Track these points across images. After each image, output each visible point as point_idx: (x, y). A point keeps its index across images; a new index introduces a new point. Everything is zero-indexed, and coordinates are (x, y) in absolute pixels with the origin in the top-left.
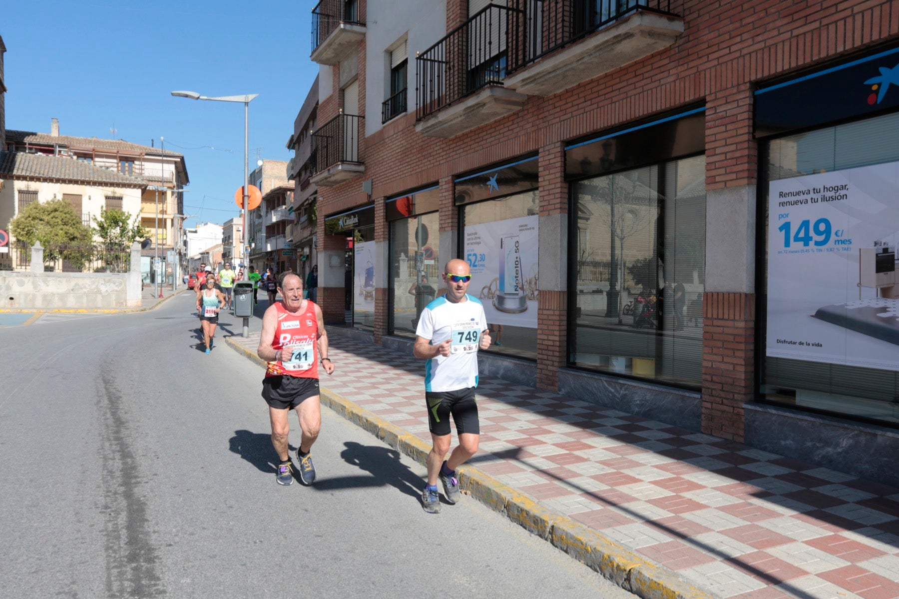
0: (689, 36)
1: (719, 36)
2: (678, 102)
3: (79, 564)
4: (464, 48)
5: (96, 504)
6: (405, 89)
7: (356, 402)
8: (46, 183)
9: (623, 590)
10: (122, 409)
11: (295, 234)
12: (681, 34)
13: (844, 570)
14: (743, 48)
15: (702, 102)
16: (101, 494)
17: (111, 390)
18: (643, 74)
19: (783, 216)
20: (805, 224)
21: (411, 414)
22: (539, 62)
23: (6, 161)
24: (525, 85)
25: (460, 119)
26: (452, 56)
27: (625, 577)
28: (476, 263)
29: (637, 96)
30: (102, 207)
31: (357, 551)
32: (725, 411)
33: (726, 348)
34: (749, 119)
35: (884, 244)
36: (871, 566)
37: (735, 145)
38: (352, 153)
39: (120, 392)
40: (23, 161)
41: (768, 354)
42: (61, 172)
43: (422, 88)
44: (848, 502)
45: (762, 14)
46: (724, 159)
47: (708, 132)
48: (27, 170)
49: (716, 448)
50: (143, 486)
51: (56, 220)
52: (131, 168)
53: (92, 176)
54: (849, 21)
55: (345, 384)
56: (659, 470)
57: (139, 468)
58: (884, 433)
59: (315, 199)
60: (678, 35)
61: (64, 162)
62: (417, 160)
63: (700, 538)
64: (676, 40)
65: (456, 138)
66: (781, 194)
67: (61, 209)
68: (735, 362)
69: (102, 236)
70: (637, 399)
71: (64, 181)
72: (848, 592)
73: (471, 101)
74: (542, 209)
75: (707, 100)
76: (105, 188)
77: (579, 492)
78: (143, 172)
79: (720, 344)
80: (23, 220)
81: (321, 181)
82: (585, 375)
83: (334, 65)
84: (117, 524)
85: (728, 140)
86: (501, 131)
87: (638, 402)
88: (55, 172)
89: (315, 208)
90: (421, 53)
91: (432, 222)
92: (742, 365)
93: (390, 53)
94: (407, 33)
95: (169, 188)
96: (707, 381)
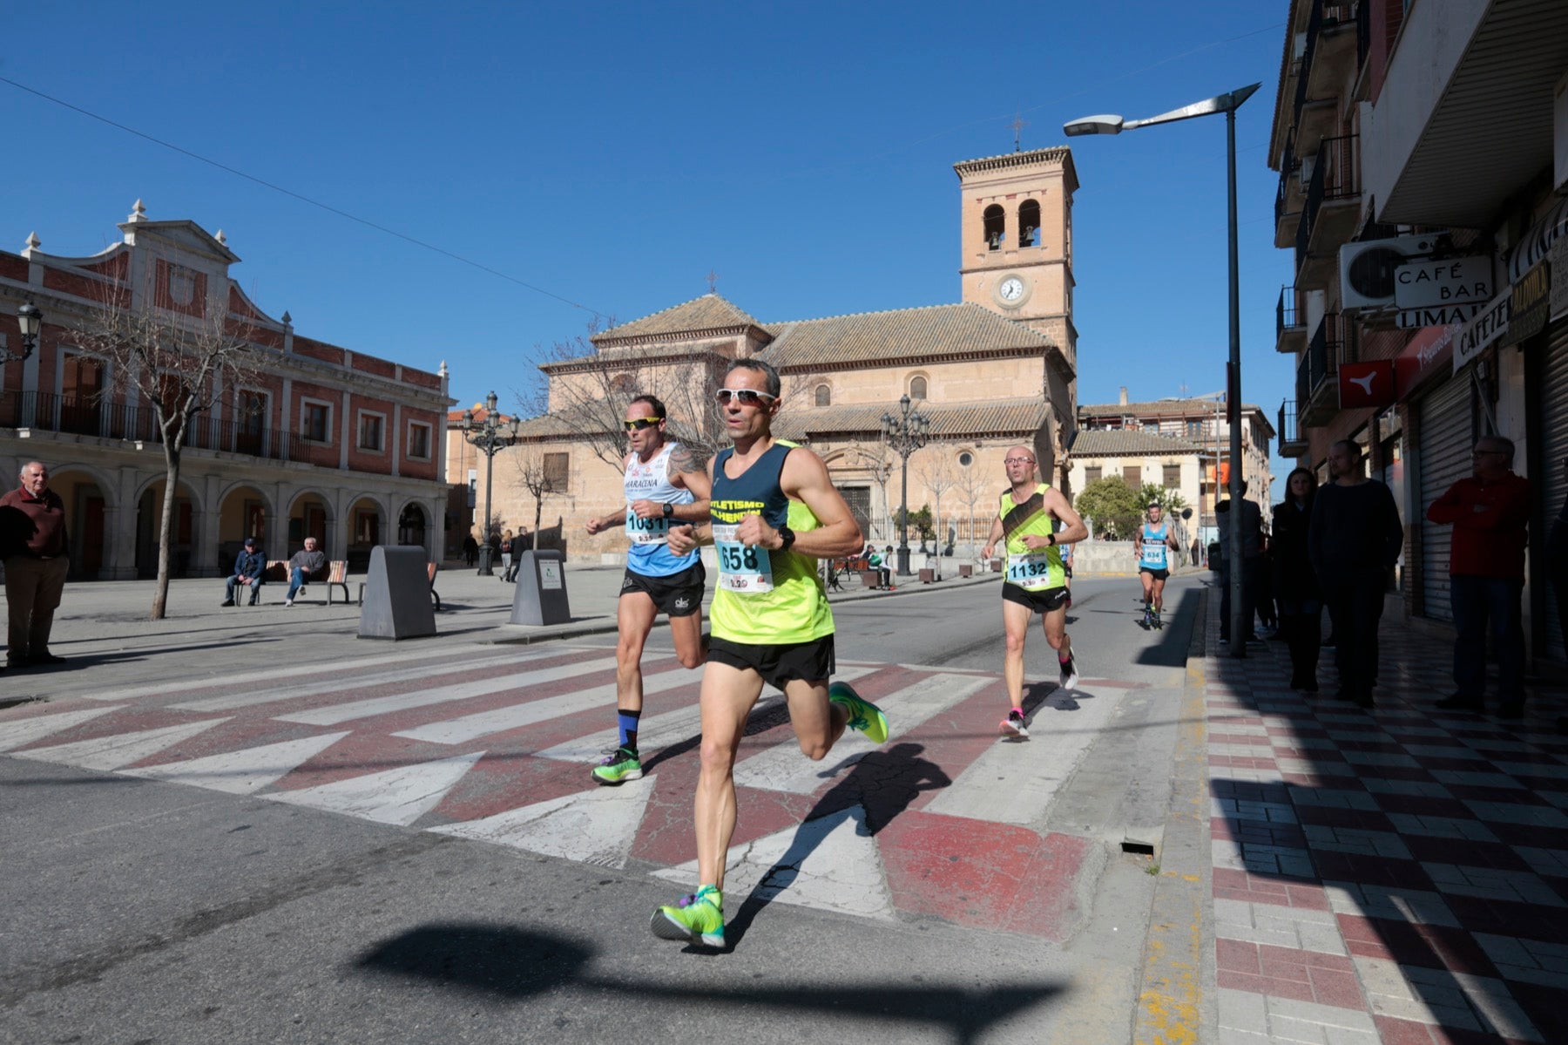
8: (1108, 459)
40: (1090, 439)
48: (1093, 448)
51: (1113, 494)
52: (1198, 427)
53: (1150, 446)
67: (1123, 482)
71: (1124, 454)
76: (1162, 457)
78: (1212, 431)
88: (1120, 446)
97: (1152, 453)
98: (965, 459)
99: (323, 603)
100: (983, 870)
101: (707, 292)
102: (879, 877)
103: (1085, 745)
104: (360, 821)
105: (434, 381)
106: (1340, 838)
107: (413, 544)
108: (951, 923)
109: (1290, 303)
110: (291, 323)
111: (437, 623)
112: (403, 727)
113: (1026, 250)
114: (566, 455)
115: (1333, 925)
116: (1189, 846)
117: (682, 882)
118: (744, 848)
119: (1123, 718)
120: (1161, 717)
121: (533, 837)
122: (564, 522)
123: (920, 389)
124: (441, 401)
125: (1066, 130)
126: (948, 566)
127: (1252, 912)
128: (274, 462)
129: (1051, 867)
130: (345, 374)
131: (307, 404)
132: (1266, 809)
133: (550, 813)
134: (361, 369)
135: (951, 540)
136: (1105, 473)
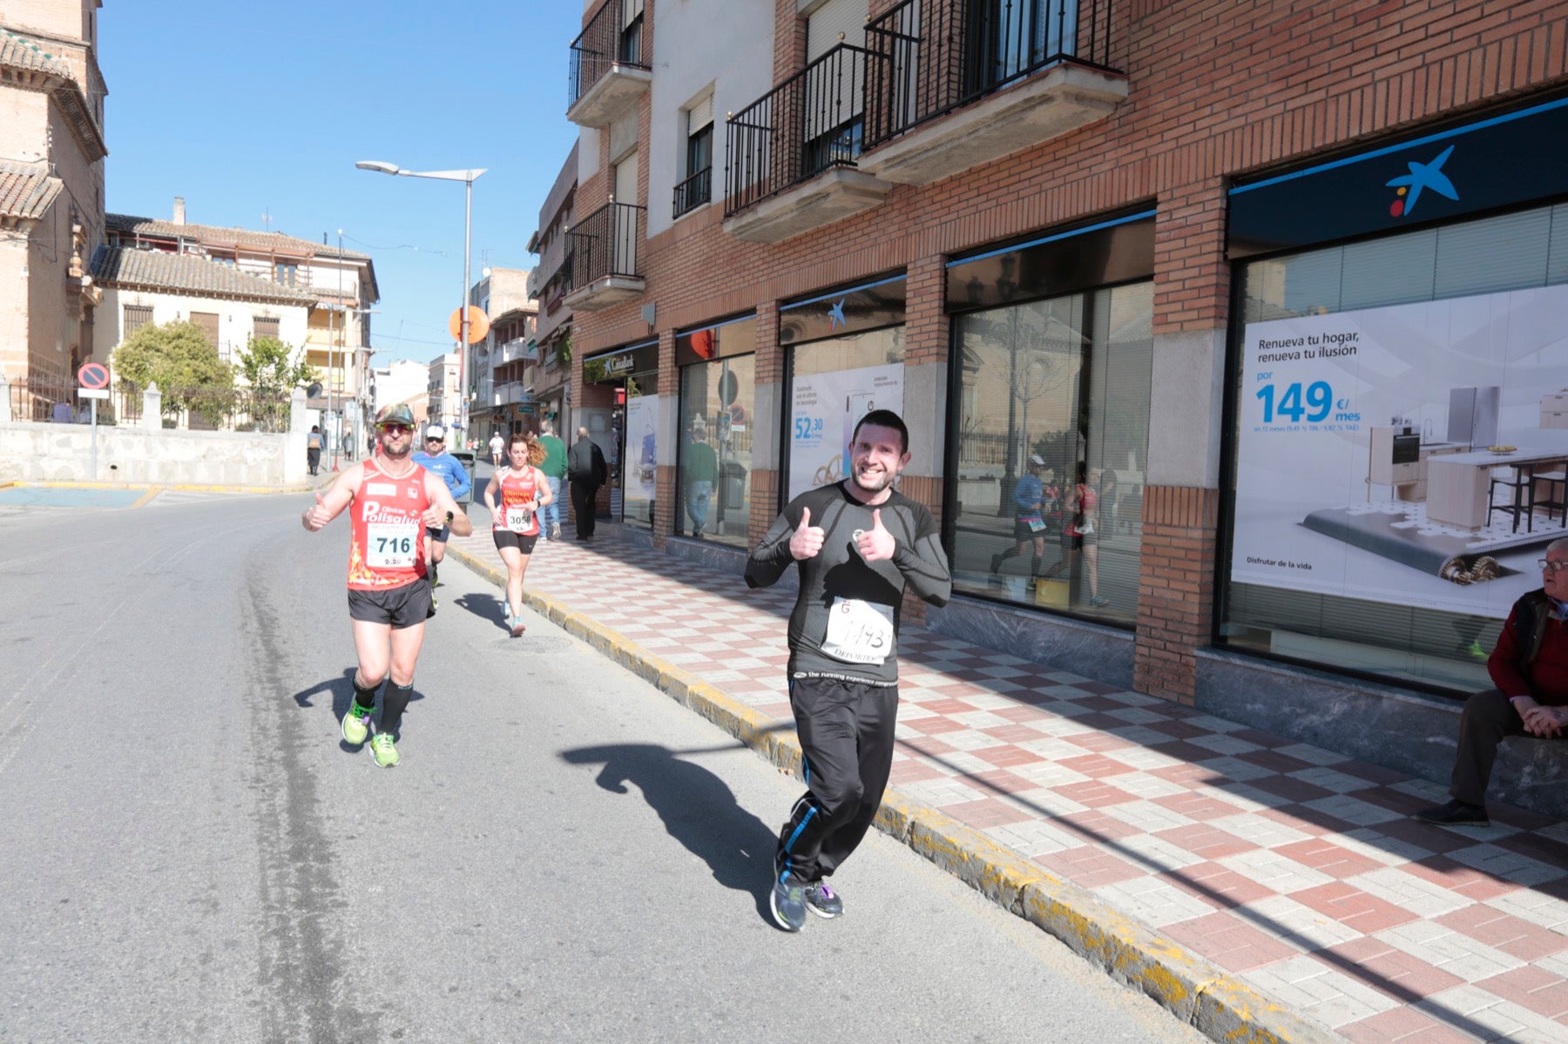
0: (1135, 102)
1: (1180, 105)
2: (1116, 201)
3: (220, 860)
4: (800, 108)
5: (242, 775)
6: (709, 168)
7: (625, 634)
8: (165, 297)
9: (1013, 916)
10: (279, 636)
11: (537, 381)
12: (1125, 99)
13: (1326, 889)
14: (1214, 125)
15: (1151, 203)
16: (249, 760)
17: (263, 608)
18: (1065, 157)
19: (1263, 376)
20: (1295, 389)
21: (707, 654)
22: (911, 133)
23: (106, 259)
24: (890, 167)
25: (790, 216)
26: (780, 120)
27: (1016, 896)
28: (810, 432)
29: (1056, 190)
30: (249, 333)
31: (625, 853)
32: (1168, 660)
33: (1174, 569)
34: (1219, 230)
35: (1406, 421)
36: (1362, 882)
37: (1197, 269)
38: (626, 261)
39: (276, 610)
40: (132, 261)
41: (1233, 578)
42: (188, 280)
43: (734, 167)
44: (1335, 794)
45: (1243, 75)
46: (1181, 287)
47: (1158, 248)
48: (136, 275)
49: (1154, 714)
50: (310, 751)
51: (181, 352)
52: (292, 274)
53: (234, 286)
54: (1369, 91)
55: (609, 608)
56: (1070, 744)
57: (305, 724)
58: (1391, 695)
59: (568, 328)
60: (1119, 100)
61: (192, 264)
62: (724, 275)
63: (1126, 842)
64: (1116, 109)
65: (784, 244)
66: (1262, 344)
67: (187, 335)
68: (1187, 589)
69: (248, 377)
70: (1041, 639)
71: (192, 293)
72: (1331, 920)
73: (808, 189)
74: (909, 354)
75: (1159, 200)
76: (253, 304)
77: (953, 774)
78: (311, 281)
79: (1165, 562)
80: (131, 349)
81: (579, 303)
82: (966, 602)
83: (602, 128)
84: (273, 805)
85: (1187, 261)
86: (852, 236)
87: (1043, 644)
88: (178, 279)
89: (568, 343)
90: (734, 115)
91: (745, 370)
92: (1195, 593)
93: (687, 113)
94: (713, 84)
95: (349, 306)
96: (1144, 615)
97: (238, 297)
136: (161, 317)
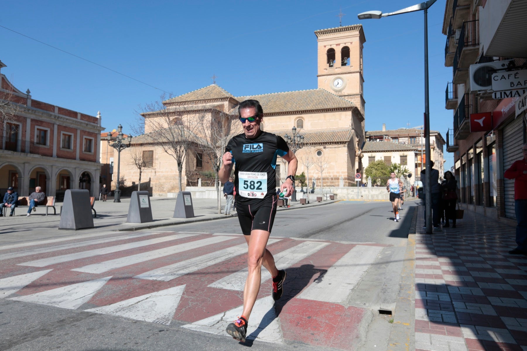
8: (378, 153)
23: (365, 145)
40: (370, 145)
42: (383, 148)
48: (371, 149)
51: (379, 168)
52: (414, 140)
53: (395, 148)
61: (385, 143)
71: (384, 151)
76: (400, 152)
78: (420, 142)
97: (396, 151)
98: (319, 153)
99: (45, 215)
100: (321, 322)
101: (212, 84)
102: (278, 326)
103: (365, 270)
104: (54, 307)
105: (95, 120)
106: (467, 307)
107: (86, 189)
108: (307, 344)
109: (451, 89)
110: (30, 94)
111: (94, 222)
112: (76, 267)
113: (344, 67)
114: (152, 151)
115: (464, 343)
116: (406, 311)
117: (195, 330)
118: (222, 314)
119: (381, 259)
120: (396, 258)
121: (131, 312)
122: (151, 180)
123: (300, 124)
124: (98, 128)
125: (359, 17)
126: (312, 197)
127: (431, 338)
128: (23, 154)
129: (349, 321)
130: (55, 117)
131: (38, 129)
132: (438, 295)
133: (139, 302)
134: (62, 114)
135: (313, 187)
136: (377, 159)
